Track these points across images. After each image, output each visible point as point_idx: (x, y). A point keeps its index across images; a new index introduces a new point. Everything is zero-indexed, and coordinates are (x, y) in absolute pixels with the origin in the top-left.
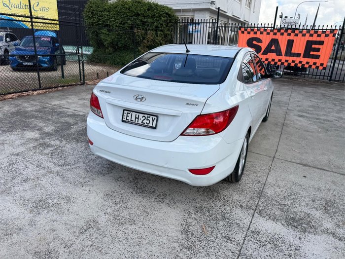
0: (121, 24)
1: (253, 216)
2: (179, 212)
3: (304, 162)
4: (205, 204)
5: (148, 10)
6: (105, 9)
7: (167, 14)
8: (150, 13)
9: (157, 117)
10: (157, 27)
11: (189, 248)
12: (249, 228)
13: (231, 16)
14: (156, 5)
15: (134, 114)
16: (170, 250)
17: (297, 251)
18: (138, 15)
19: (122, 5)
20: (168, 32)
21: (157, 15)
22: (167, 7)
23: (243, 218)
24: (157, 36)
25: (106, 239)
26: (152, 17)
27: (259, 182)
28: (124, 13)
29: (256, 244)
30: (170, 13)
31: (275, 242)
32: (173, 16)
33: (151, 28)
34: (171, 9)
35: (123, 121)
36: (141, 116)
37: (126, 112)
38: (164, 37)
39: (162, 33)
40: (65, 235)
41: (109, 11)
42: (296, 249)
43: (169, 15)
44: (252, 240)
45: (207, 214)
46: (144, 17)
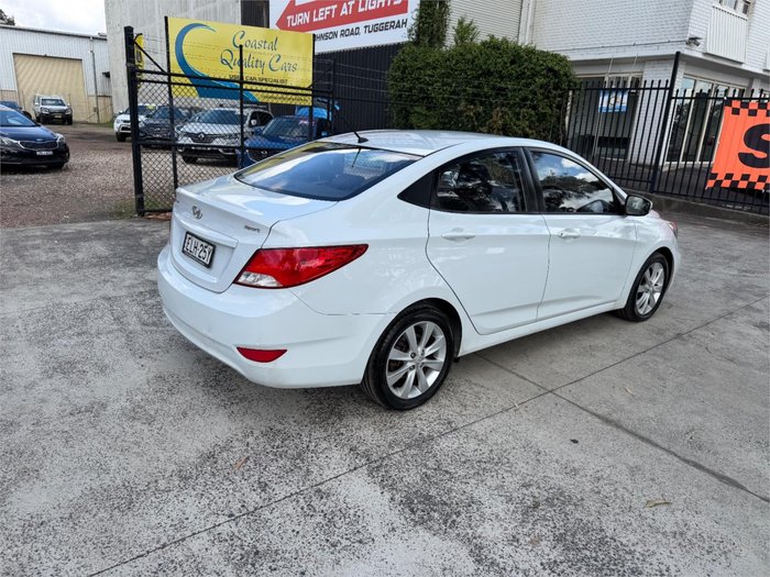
0: (453, 93)
1: (355, 469)
2: (233, 428)
3: (615, 417)
4: (293, 429)
5: (513, 62)
6: (428, 63)
7: (550, 70)
8: (514, 70)
9: (214, 247)
10: (525, 99)
11: (185, 479)
12: (321, 484)
13: (761, 72)
14: (531, 52)
15: (194, 239)
16: (155, 471)
17: (357, 545)
18: (488, 73)
19: (461, 54)
20: (548, 111)
21: (529, 73)
22: (556, 56)
23: (332, 466)
24: (518, 119)
25: (91, 431)
26: (517, 78)
27: (449, 423)
28: (462, 70)
29: (299, 509)
30: (556, 68)
31: (336, 518)
32: (565, 75)
33: (512, 102)
34: (564, 59)
35: (183, 252)
36: (200, 243)
37: (189, 236)
38: (538, 120)
39: (533, 112)
40: (51, 410)
41: (434, 68)
42: (360, 542)
43: (556, 73)
44: (302, 501)
45: (278, 442)
46: (502, 78)
